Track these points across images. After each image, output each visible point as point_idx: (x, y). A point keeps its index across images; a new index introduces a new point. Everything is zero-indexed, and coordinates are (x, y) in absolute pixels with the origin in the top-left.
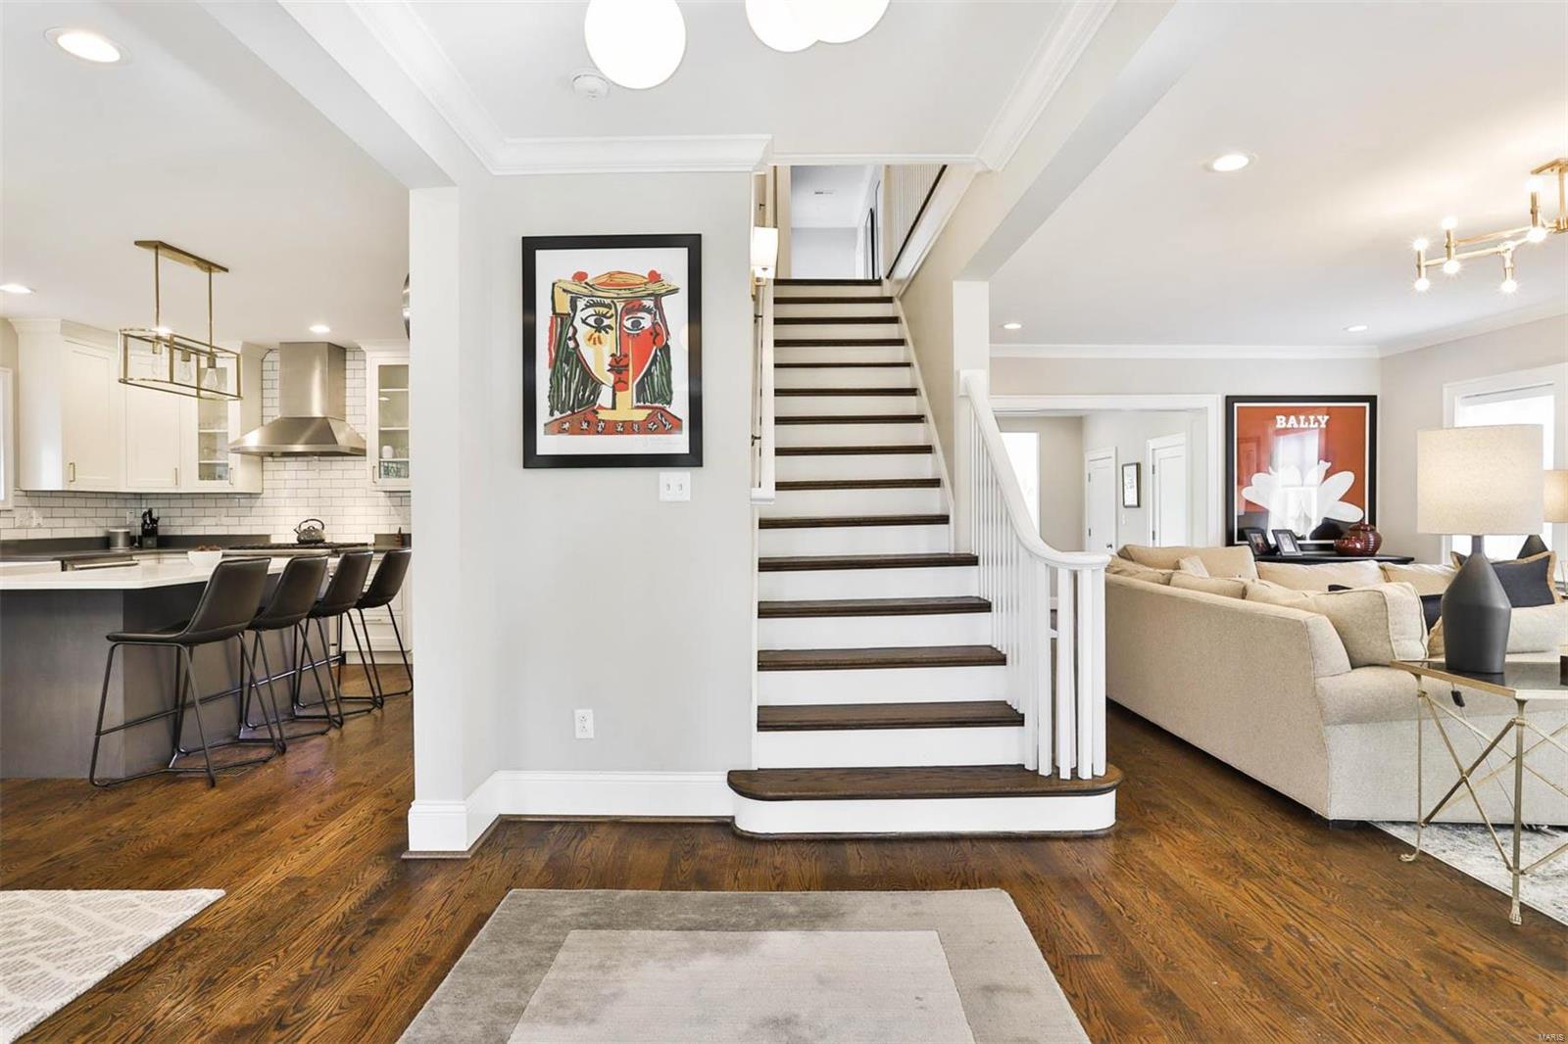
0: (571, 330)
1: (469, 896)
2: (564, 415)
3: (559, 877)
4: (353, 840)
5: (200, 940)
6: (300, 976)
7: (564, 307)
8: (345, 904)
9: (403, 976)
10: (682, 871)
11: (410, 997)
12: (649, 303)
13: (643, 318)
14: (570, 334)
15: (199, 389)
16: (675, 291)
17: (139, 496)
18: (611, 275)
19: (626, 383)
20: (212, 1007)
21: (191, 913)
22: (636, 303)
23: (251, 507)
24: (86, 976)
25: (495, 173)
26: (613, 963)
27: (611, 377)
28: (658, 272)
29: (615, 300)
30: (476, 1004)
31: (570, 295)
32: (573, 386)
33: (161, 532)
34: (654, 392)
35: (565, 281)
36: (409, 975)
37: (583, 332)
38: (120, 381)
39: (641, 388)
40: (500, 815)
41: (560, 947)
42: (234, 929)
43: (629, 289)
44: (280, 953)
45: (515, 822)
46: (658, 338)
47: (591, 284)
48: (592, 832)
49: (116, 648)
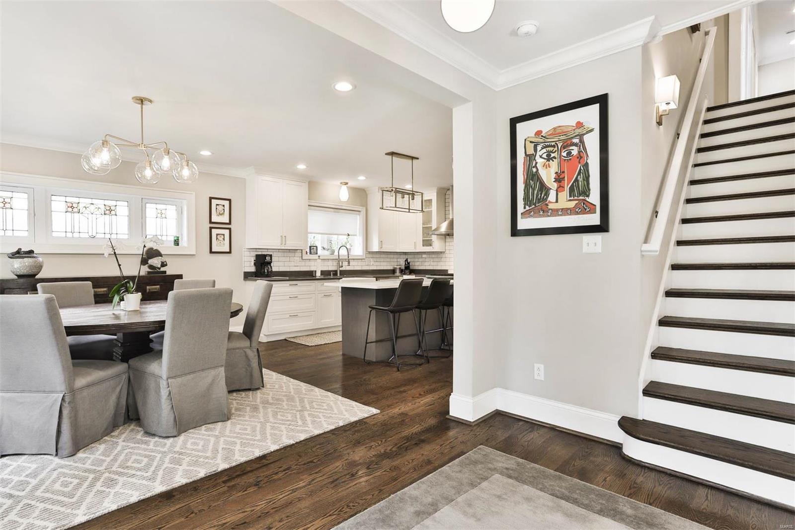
0: (534, 163)
1: (462, 442)
2: (531, 208)
3: (507, 447)
4: (433, 404)
5: (364, 426)
6: (384, 451)
7: (531, 151)
8: (416, 429)
9: (417, 466)
10: (574, 465)
11: (415, 475)
12: (576, 141)
13: (573, 150)
14: (534, 165)
15: (409, 209)
16: (592, 130)
17: (405, 253)
18: (555, 129)
19: (563, 187)
20: (354, 451)
21: (366, 415)
22: (569, 142)
23: (442, 258)
24: (329, 426)
25: (497, 90)
26: (506, 497)
27: (555, 185)
28: (581, 122)
29: (557, 142)
30: (436, 490)
31: (533, 144)
32: (536, 192)
33: (411, 268)
34: (580, 190)
35: (531, 137)
36: (420, 467)
37: (540, 161)
38: (380, 208)
39: (572, 190)
40: (497, 410)
41: (486, 480)
42: (375, 426)
43: (565, 135)
44: (384, 441)
45: (503, 415)
46: (581, 160)
47: (544, 136)
48: (537, 430)
49: (372, 312)
